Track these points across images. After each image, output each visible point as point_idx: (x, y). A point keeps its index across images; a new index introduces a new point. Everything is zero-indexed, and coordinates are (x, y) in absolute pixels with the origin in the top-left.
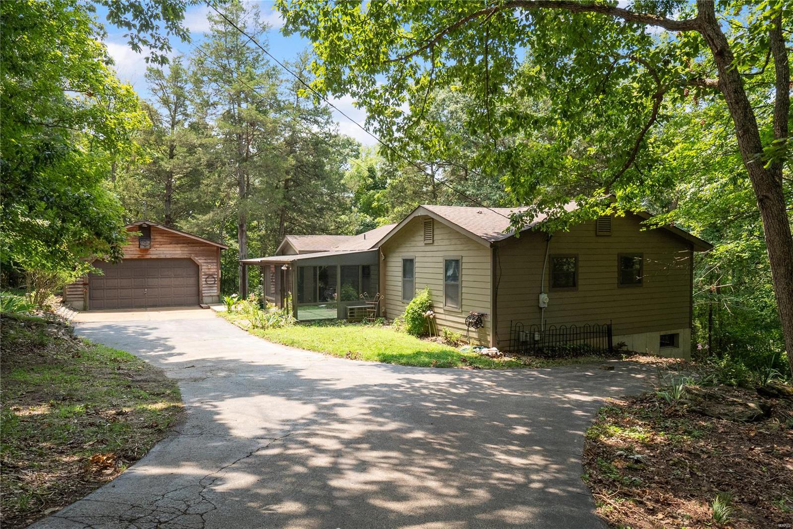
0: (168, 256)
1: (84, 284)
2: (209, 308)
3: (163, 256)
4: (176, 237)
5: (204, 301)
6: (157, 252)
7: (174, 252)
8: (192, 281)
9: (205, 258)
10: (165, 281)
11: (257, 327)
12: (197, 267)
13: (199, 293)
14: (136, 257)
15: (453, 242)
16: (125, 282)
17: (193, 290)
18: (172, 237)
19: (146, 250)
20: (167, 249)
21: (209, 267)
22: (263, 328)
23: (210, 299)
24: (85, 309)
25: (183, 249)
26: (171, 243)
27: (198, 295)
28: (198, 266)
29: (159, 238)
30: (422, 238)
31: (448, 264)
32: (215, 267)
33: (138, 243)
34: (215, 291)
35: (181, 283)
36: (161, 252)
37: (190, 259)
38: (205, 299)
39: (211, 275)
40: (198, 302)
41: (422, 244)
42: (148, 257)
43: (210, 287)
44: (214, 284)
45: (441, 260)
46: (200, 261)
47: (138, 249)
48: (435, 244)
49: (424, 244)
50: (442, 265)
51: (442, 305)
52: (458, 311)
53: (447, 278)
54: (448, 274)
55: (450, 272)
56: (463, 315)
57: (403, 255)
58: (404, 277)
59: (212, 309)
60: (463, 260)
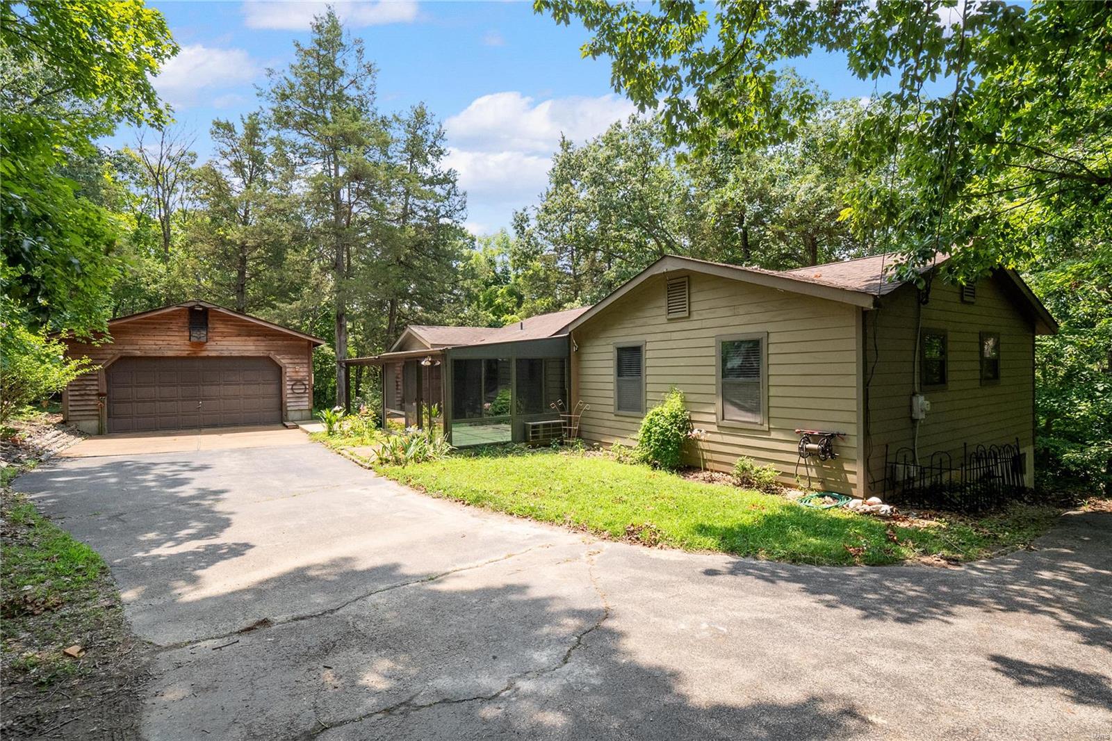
0: (235, 354)
1: (100, 395)
2: (297, 427)
3: (226, 354)
4: (247, 326)
5: (290, 418)
6: (220, 348)
7: (244, 348)
8: (272, 389)
9: (290, 356)
10: (231, 390)
11: (387, 461)
12: (279, 370)
13: (281, 406)
14: (185, 354)
15: (741, 310)
16: (166, 392)
17: (274, 402)
18: (243, 326)
19: (201, 345)
20: (234, 343)
21: (295, 370)
22: (397, 462)
23: (297, 415)
24: (100, 433)
25: (257, 343)
26: (239, 335)
27: (281, 409)
28: (280, 368)
29: (220, 327)
30: (664, 311)
31: (728, 348)
32: (306, 369)
33: (188, 334)
34: (306, 403)
35: (257, 393)
36: (225, 348)
37: (268, 358)
38: (291, 415)
39: (300, 381)
40: (279, 418)
41: (663, 319)
42: (204, 354)
43: (299, 397)
44: (304, 393)
45: (712, 342)
46: (283, 360)
47: (187, 342)
48: (695, 316)
49: (669, 320)
50: (712, 352)
51: (713, 418)
52: (757, 427)
53: (726, 373)
54: (729, 365)
55: (735, 362)
56: (774, 435)
57: (617, 341)
58: (619, 376)
59: (302, 429)
60: (773, 339)
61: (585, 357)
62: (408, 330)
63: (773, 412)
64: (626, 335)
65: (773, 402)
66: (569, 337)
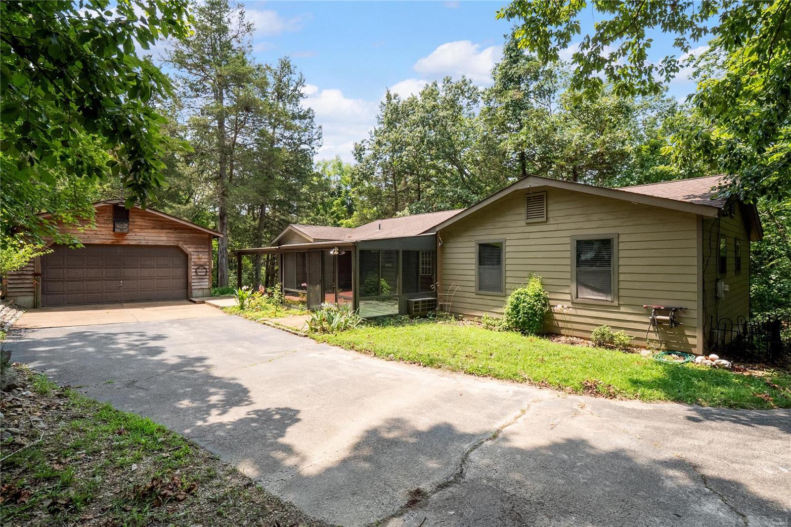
0: (150, 243)
1: (35, 275)
2: (203, 302)
3: (143, 243)
4: (161, 221)
5: (194, 295)
6: (136, 238)
7: (158, 238)
8: (179, 272)
9: (194, 246)
10: (146, 272)
11: (316, 330)
12: (186, 256)
13: (187, 285)
14: (109, 242)
15: (595, 217)
16: (93, 273)
17: (181, 282)
18: (159, 221)
19: (123, 235)
20: (150, 234)
21: (198, 257)
22: (324, 330)
23: (200, 293)
24: (35, 307)
25: (169, 235)
26: (154, 228)
27: (187, 288)
28: (187, 255)
29: (139, 221)
30: (524, 216)
31: (582, 245)
32: (207, 257)
33: (112, 226)
34: (206, 284)
35: (169, 274)
36: (142, 238)
37: (177, 247)
38: (195, 293)
39: (202, 266)
40: (186, 296)
41: (523, 223)
42: (125, 242)
43: (201, 278)
44: (206, 275)
45: (568, 240)
46: (189, 249)
47: (112, 233)
48: (551, 221)
49: (527, 223)
50: (568, 247)
51: (568, 297)
52: (608, 304)
53: (579, 263)
54: (583, 258)
55: (588, 255)
56: (622, 309)
57: (477, 239)
58: (480, 265)
59: (210, 304)
60: (622, 238)
61: (448, 250)
62: (289, 228)
63: (622, 293)
64: (489, 234)
65: (622, 285)
66: (436, 235)
